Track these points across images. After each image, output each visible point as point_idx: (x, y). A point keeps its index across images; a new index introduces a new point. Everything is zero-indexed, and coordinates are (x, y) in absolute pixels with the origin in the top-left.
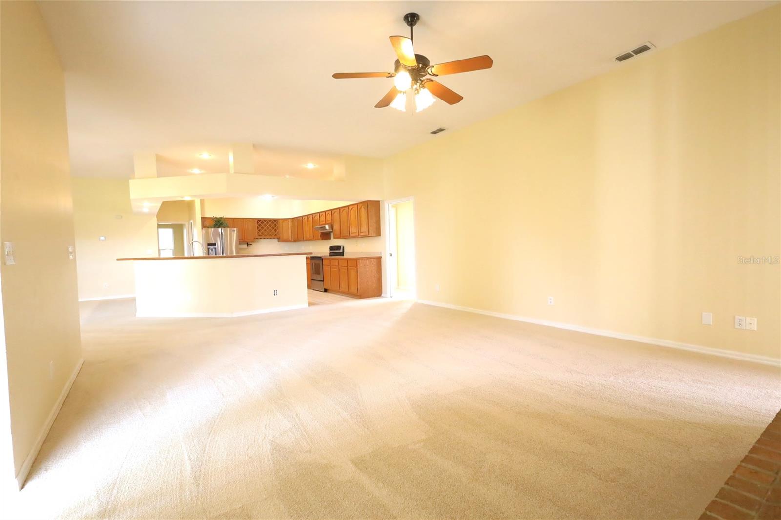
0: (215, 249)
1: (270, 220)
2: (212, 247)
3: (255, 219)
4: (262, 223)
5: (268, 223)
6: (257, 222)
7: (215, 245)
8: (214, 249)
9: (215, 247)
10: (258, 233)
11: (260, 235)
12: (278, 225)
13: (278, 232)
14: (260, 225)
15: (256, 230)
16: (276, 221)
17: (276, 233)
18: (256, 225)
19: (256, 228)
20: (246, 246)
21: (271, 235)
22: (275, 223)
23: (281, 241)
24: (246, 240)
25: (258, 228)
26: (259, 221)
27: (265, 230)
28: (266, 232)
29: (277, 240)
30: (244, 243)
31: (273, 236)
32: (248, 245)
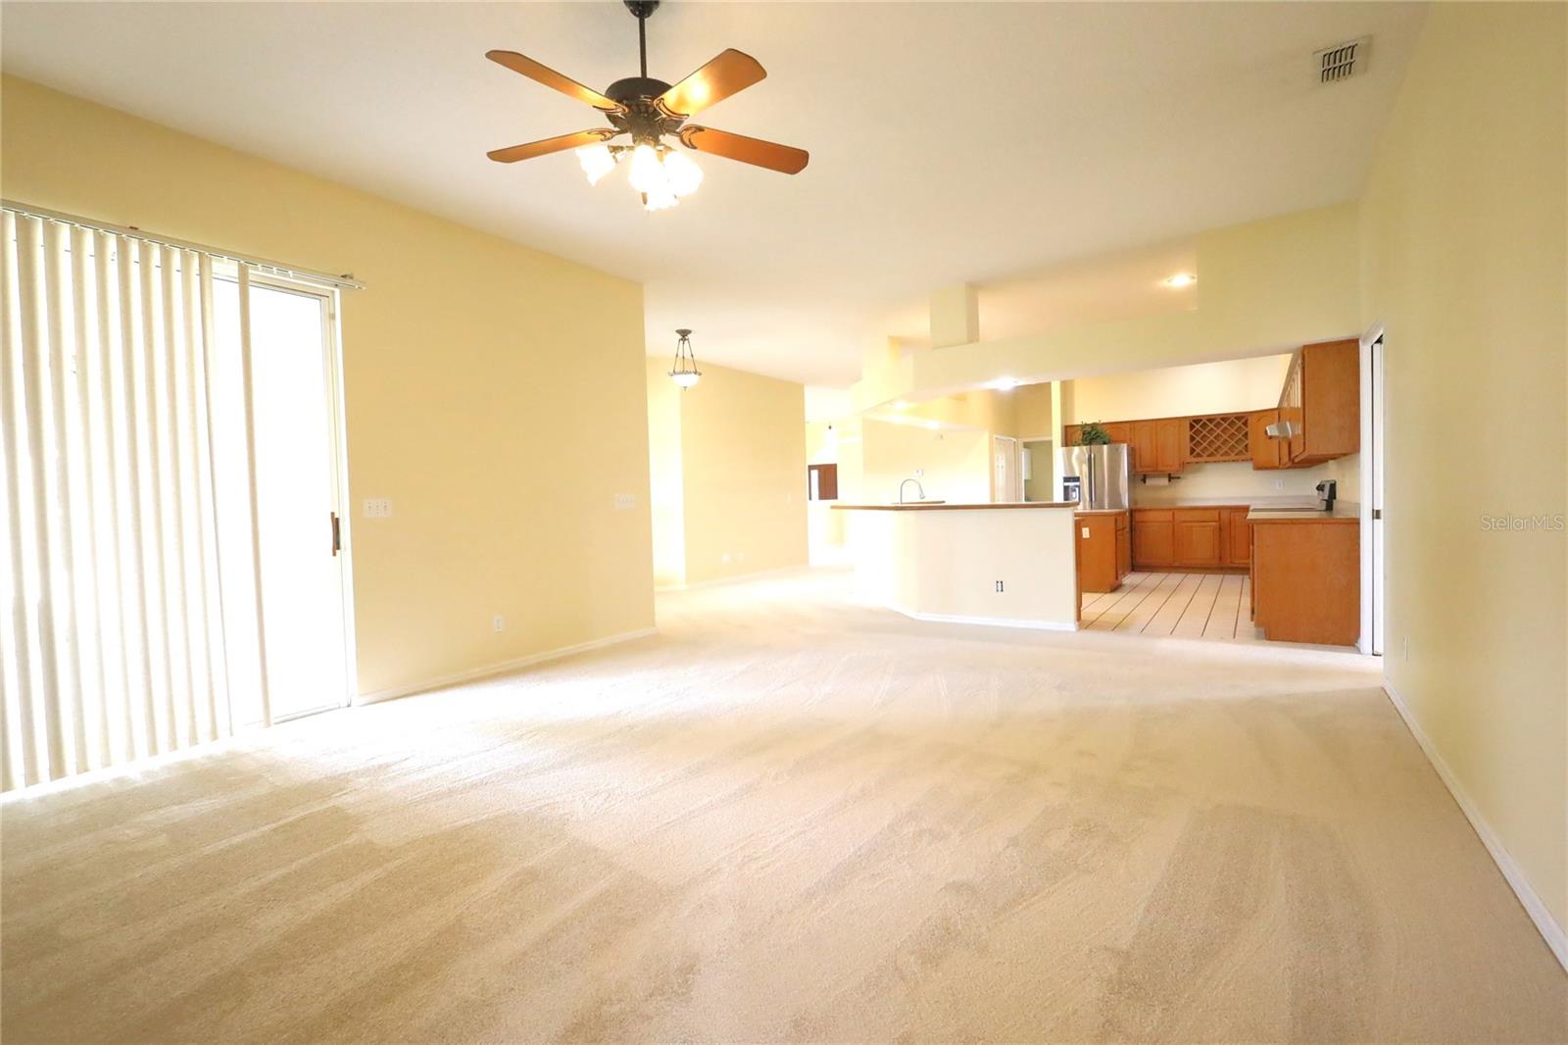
0: (1079, 487)
1: (1225, 418)
2: (1071, 484)
3: (1185, 418)
4: (1204, 426)
5: (1218, 425)
6: (1191, 425)
7: (1077, 479)
8: (1077, 489)
9: (1078, 484)
10: (1192, 451)
11: (1199, 455)
12: (1247, 429)
13: (1246, 446)
14: (1197, 432)
15: (1187, 445)
16: (1242, 419)
17: (1240, 448)
18: (1188, 433)
19: (1188, 439)
20: (1164, 481)
21: (1226, 454)
22: (1240, 424)
23: (1258, 468)
24: (1161, 468)
25: (1192, 439)
26: (1197, 424)
27: (1211, 443)
28: (1214, 447)
29: (1249, 466)
30: (1157, 474)
31: (1233, 456)
32: (1170, 478)
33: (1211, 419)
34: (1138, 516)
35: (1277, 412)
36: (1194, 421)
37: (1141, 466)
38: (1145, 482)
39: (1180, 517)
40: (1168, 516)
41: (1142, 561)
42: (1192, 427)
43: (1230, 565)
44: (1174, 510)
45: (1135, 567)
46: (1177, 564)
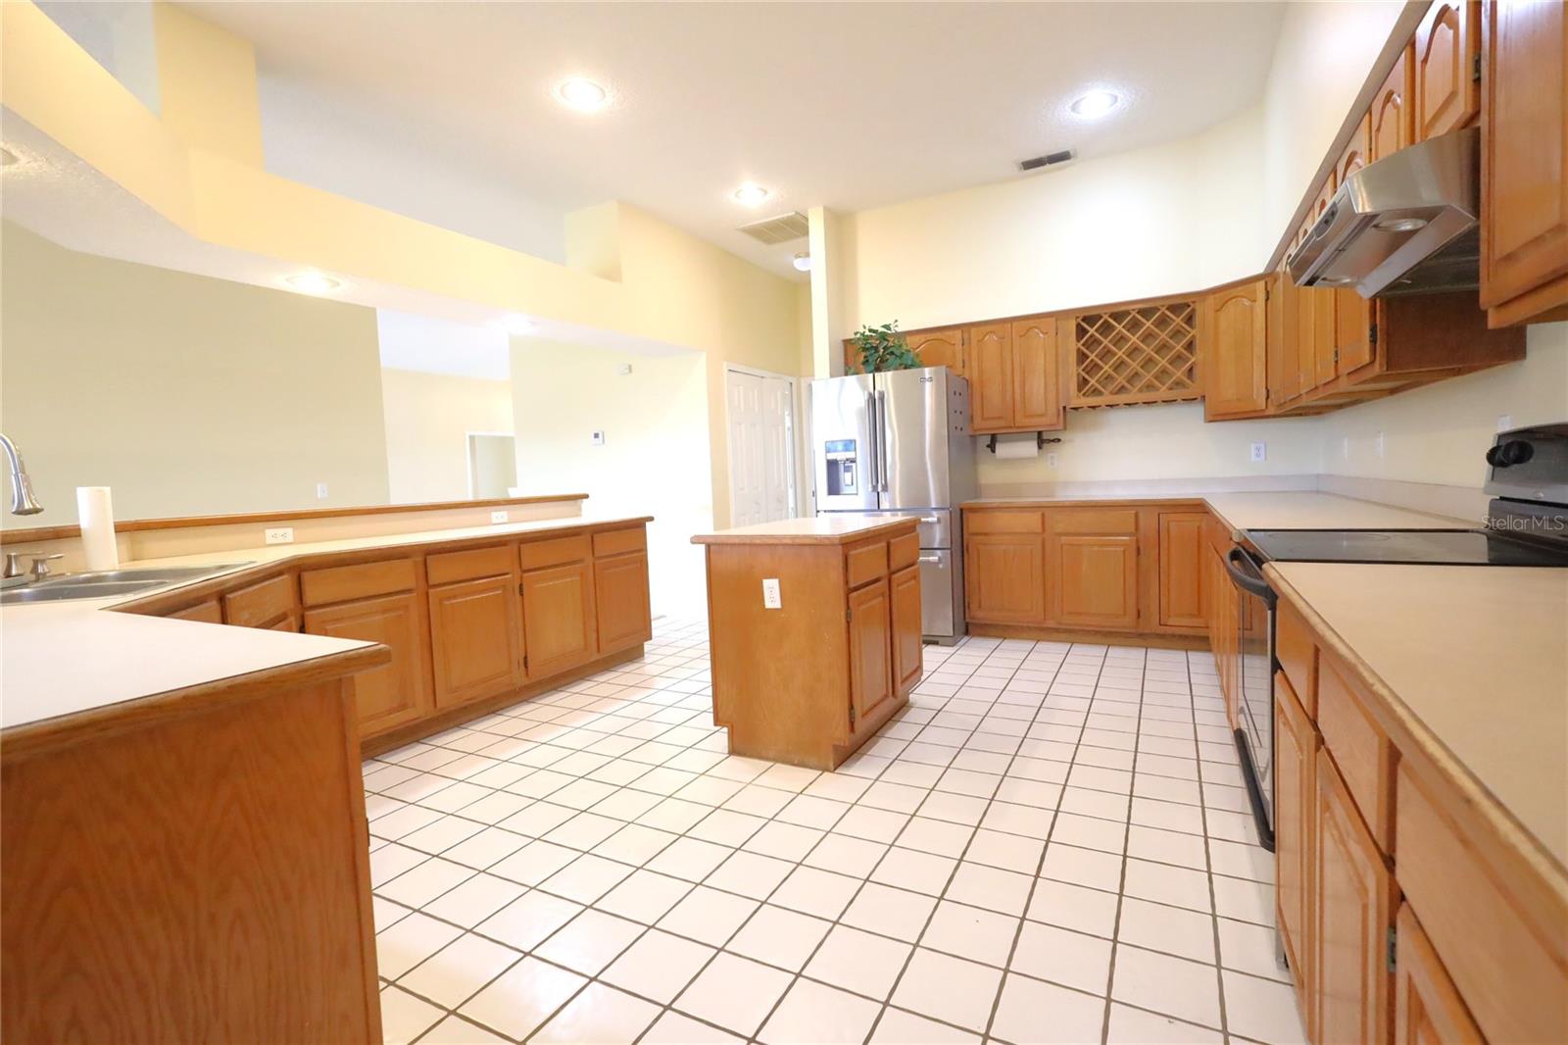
3: (1067, 312)
4: (1106, 328)
6: (1079, 326)
10: (1083, 383)
11: (1096, 392)
12: (1193, 332)
13: (1191, 370)
14: (1093, 343)
15: (1073, 370)
16: (1182, 307)
17: (1179, 373)
18: (1073, 345)
19: (1073, 358)
20: (1029, 448)
21: (1149, 387)
22: (1178, 321)
23: (1216, 416)
24: (1021, 420)
25: (1082, 357)
26: (1092, 324)
27: (1120, 366)
28: (1126, 373)
29: (1197, 411)
30: (1017, 434)
31: (1163, 392)
32: (1041, 441)
33: (1118, 312)
34: (974, 523)
35: (1261, 285)
36: (1084, 319)
37: (983, 419)
38: (993, 451)
39: (1060, 523)
40: (1033, 521)
41: (979, 614)
42: (1081, 332)
43: (1162, 630)
44: (1045, 510)
45: (967, 633)
46: (1051, 624)
